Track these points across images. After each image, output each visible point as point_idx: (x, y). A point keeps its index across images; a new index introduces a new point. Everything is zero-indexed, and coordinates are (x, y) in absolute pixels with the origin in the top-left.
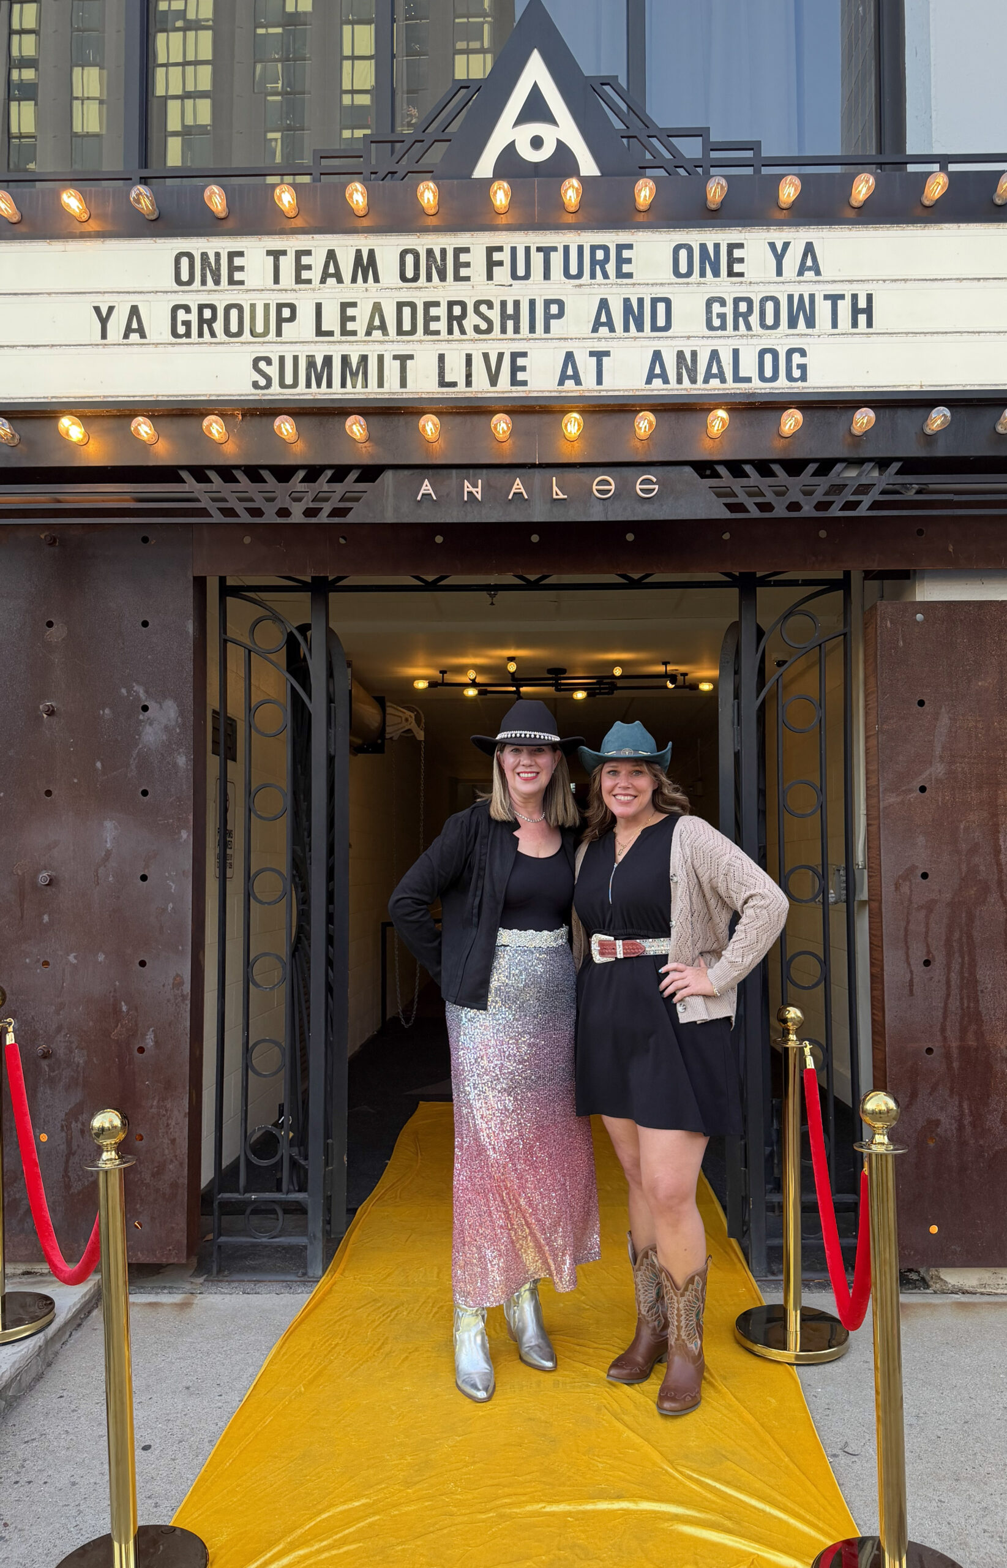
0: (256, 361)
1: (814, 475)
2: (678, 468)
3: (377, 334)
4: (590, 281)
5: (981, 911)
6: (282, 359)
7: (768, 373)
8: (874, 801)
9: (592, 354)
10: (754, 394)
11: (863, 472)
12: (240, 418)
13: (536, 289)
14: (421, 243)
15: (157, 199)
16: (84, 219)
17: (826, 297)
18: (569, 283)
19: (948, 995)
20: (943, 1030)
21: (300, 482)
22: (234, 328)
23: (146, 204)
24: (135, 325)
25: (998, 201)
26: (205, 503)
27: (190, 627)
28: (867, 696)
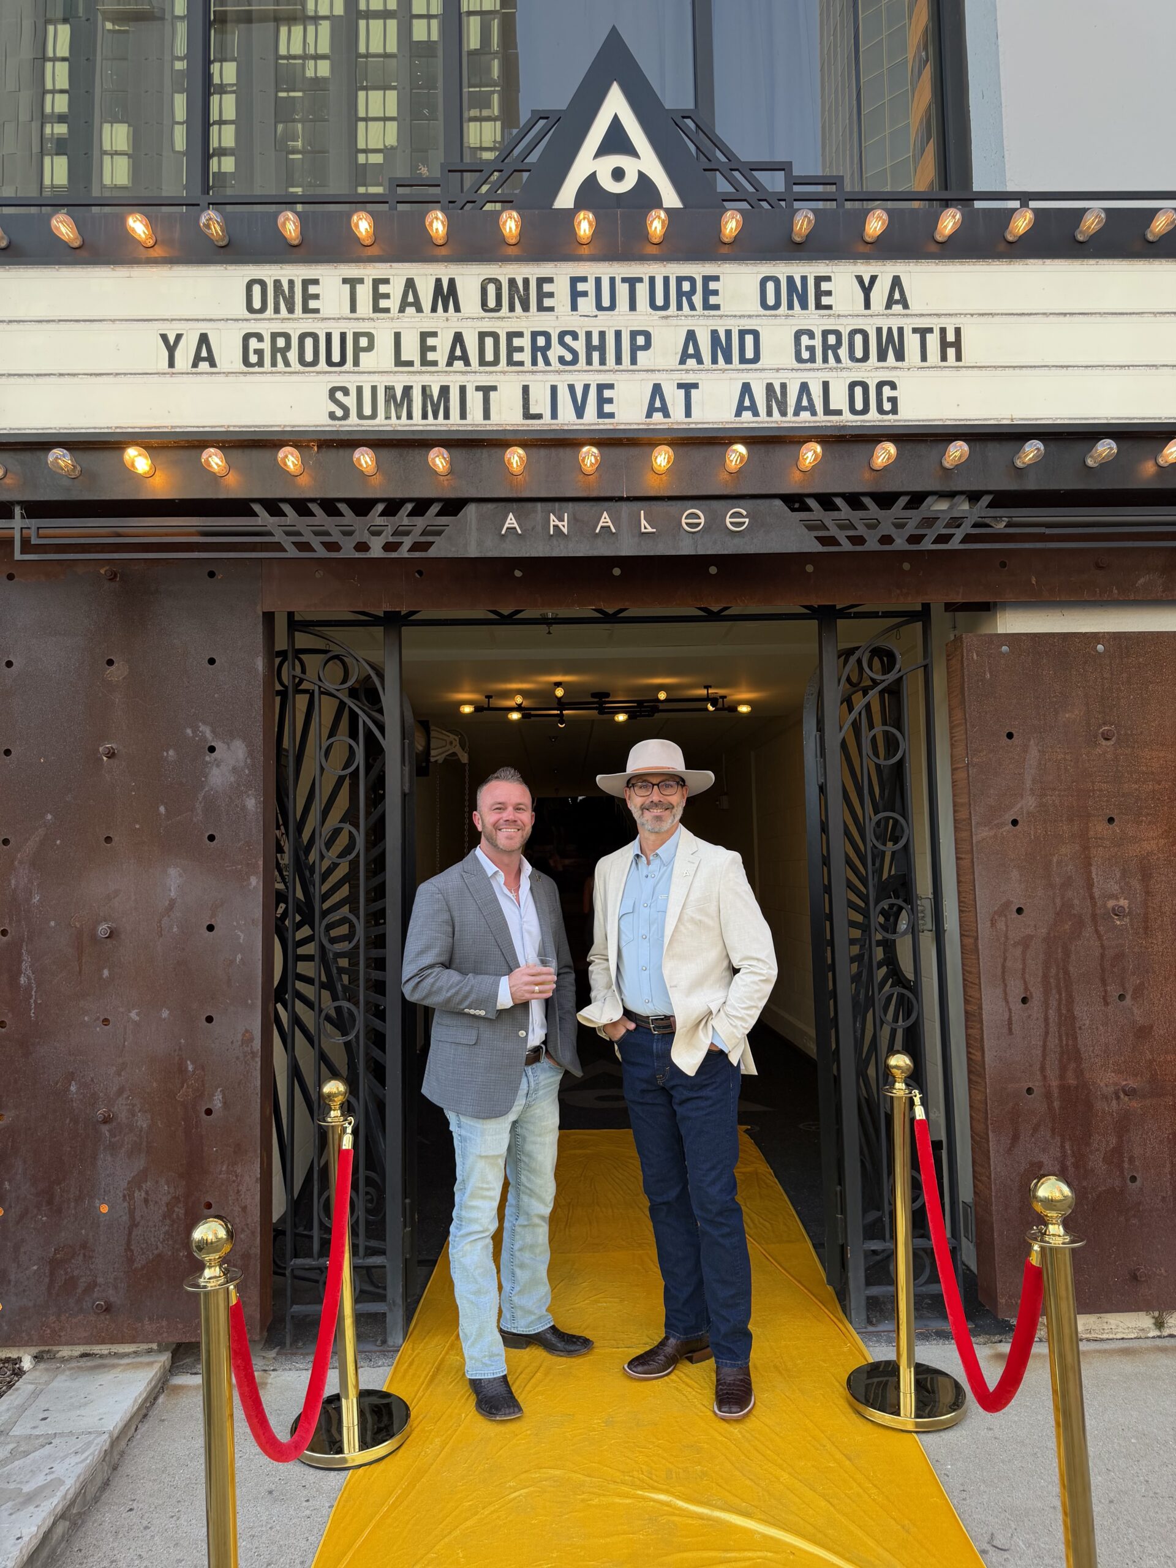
0: (333, 391)
1: (905, 508)
2: (767, 502)
3: (459, 365)
4: (676, 313)
5: (1076, 946)
6: (360, 389)
7: (859, 406)
8: (964, 835)
9: (680, 386)
10: (844, 427)
11: (955, 504)
12: (316, 448)
13: (622, 320)
14: (504, 272)
15: (228, 223)
16: (149, 245)
17: (915, 330)
18: (656, 315)
19: (1047, 1033)
20: (1043, 1069)
21: (380, 515)
22: (309, 357)
23: (216, 230)
24: (204, 354)
25: (1080, 238)
26: (279, 537)
27: (260, 664)
28: (951, 728)
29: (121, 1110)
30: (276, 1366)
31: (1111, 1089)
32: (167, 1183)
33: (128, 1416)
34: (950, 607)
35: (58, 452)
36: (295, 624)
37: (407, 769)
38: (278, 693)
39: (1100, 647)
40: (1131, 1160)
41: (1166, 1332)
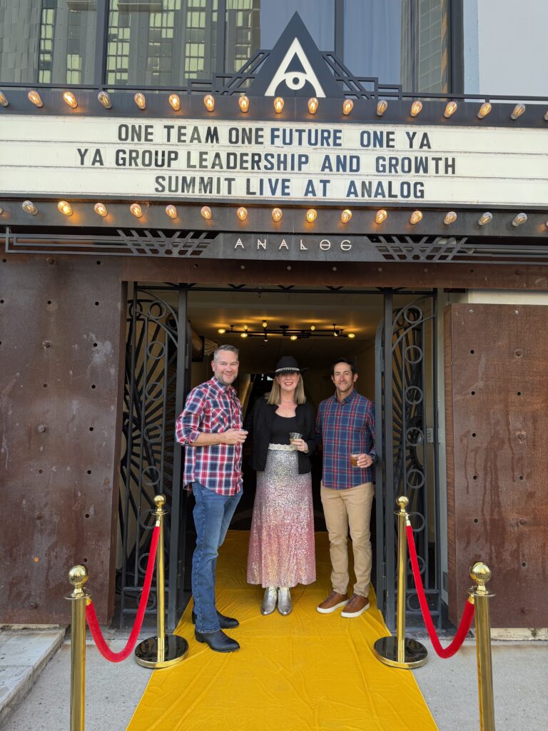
0: (157, 178)
1: (425, 243)
2: (360, 238)
3: (217, 168)
4: (320, 147)
5: (500, 453)
6: (170, 178)
7: (405, 193)
8: (449, 398)
9: (321, 181)
10: (398, 203)
11: (450, 242)
12: (148, 205)
13: (295, 149)
14: (240, 125)
15: (111, 99)
16: (74, 107)
17: (433, 159)
18: (311, 147)
19: (485, 494)
20: (482, 511)
21: (178, 237)
22: (147, 162)
23: (105, 101)
24: (98, 159)
25: (513, 118)
26: (130, 246)
27: (119, 305)
28: (445, 348)
29: (46, 513)
30: (115, 637)
31: (515, 522)
32: (66, 548)
33: (42, 659)
34: (446, 290)
35: (27, 202)
36: (137, 287)
37: (187, 357)
38: (128, 320)
39: (517, 312)
40: (523, 555)
41: (537, 638)
